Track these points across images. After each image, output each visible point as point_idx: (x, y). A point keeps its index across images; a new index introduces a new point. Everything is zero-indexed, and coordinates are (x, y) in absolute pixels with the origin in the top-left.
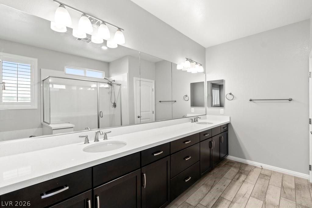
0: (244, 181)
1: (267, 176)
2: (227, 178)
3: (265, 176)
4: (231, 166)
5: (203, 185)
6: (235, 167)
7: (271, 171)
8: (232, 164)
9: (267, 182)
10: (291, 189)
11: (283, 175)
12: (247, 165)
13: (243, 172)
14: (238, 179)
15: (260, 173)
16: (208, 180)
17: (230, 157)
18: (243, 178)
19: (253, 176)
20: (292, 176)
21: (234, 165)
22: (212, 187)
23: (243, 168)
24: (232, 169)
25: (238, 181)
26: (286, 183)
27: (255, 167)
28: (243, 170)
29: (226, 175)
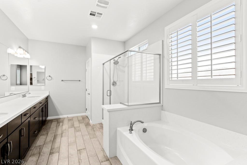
0: (62, 125)
1: (71, 119)
2: (54, 127)
3: (70, 120)
4: (52, 122)
5: (41, 135)
6: (54, 122)
7: (72, 117)
8: (51, 121)
9: (72, 121)
10: (82, 120)
11: (77, 117)
12: (60, 119)
13: (60, 122)
14: (59, 125)
15: (68, 119)
16: (43, 132)
17: (49, 118)
18: (61, 124)
19: (66, 122)
20: (80, 116)
21: (53, 121)
22: (47, 134)
23: (59, 120)
24: (53, 123)
25: (60, 126)
26: (79, 119)
27: (65, 118)
28: (60, 121)
29: (52, 126)
